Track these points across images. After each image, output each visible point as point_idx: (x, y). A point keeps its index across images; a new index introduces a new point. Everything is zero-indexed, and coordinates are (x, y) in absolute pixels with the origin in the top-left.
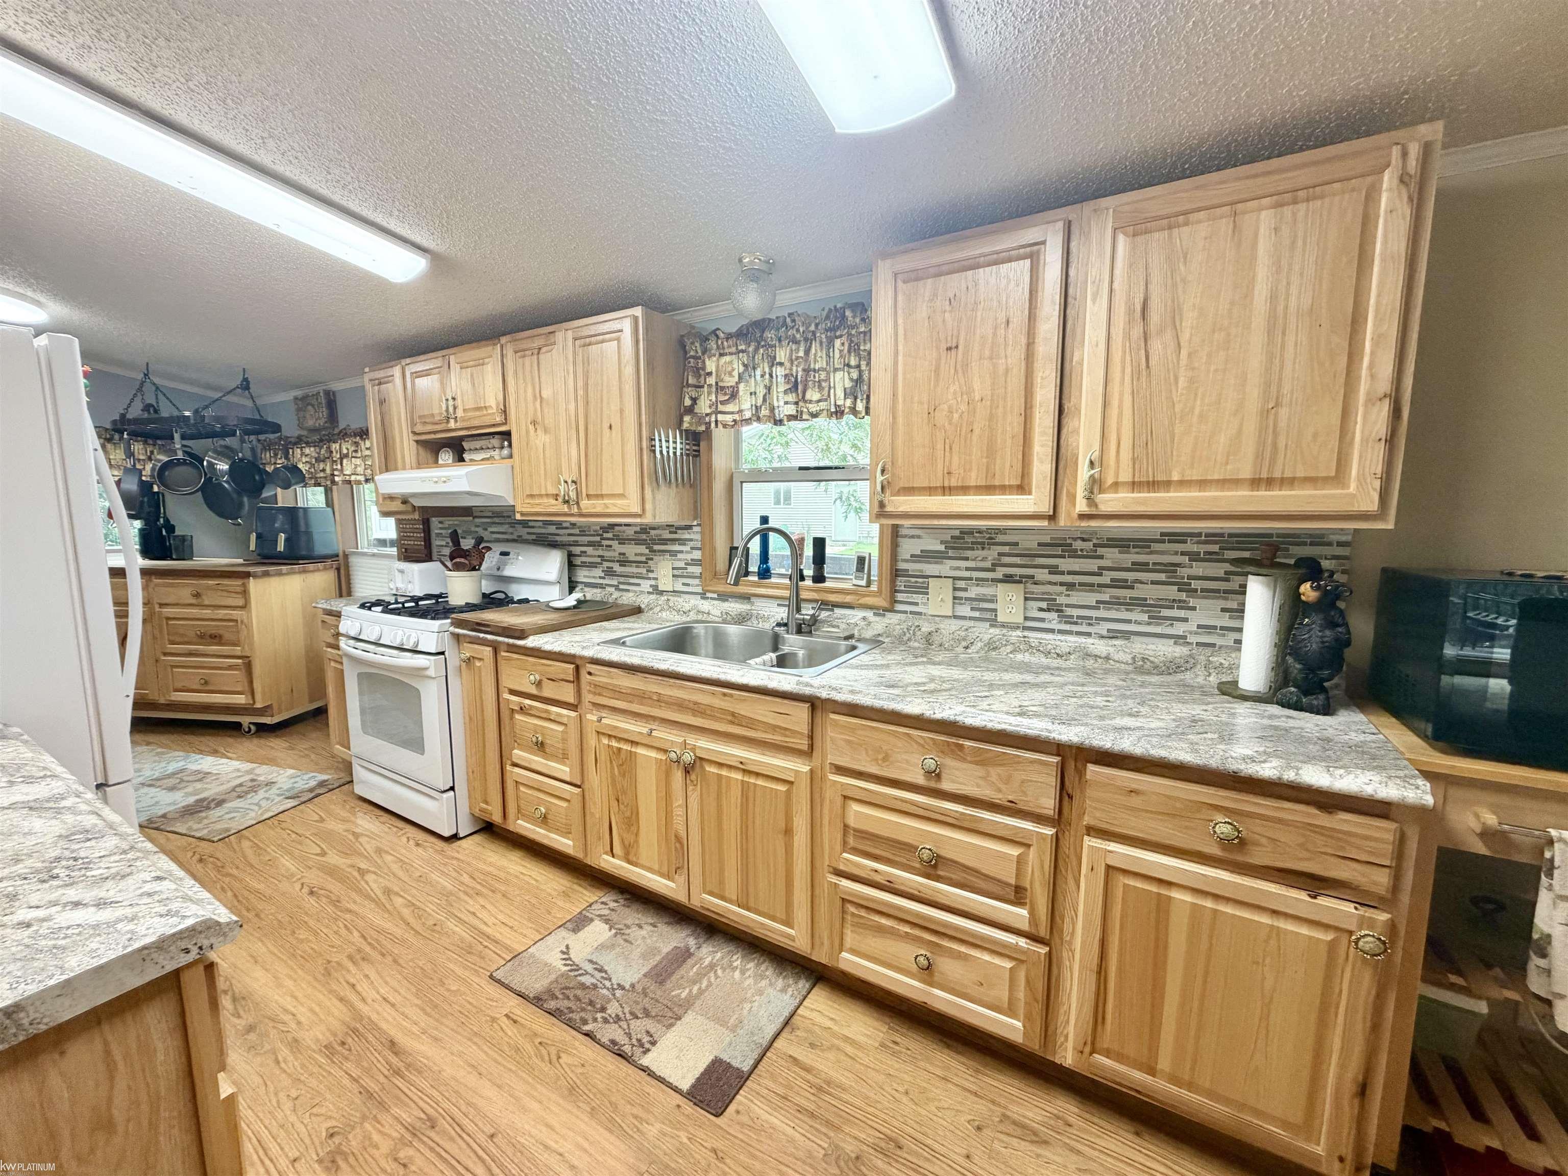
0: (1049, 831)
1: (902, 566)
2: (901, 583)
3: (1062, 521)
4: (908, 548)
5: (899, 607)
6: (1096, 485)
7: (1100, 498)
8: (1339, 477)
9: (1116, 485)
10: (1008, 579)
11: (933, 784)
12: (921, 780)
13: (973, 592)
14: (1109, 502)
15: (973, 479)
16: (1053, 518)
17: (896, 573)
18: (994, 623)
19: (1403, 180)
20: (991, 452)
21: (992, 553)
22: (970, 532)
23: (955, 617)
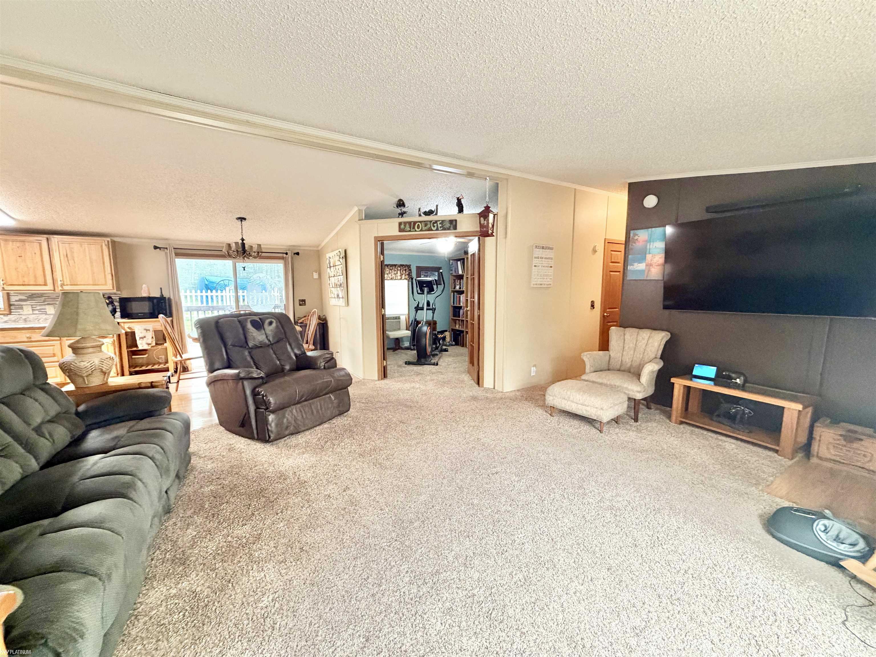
0: (59, 342)
1: (12, 303)
2: (12, 307)
3: (57, 291)
4: (13, 299)
5: (12, 313)
6: (62, 285)
7: (64, 287)
8: (106, 284)
9: (67, 285)
10: (48, 304)
11: (30, 340)
12: (26, 340)
13: (38, 308)
14: (65, 288)
15: (32, 283)
16: (54, 290)
17: (10, 305)
18: (46, 314)
19: (106, 245)
20: (35, 277)
21: (43, 299)
22: (35, 294)
23: (33, 314)
